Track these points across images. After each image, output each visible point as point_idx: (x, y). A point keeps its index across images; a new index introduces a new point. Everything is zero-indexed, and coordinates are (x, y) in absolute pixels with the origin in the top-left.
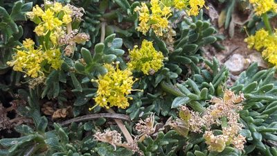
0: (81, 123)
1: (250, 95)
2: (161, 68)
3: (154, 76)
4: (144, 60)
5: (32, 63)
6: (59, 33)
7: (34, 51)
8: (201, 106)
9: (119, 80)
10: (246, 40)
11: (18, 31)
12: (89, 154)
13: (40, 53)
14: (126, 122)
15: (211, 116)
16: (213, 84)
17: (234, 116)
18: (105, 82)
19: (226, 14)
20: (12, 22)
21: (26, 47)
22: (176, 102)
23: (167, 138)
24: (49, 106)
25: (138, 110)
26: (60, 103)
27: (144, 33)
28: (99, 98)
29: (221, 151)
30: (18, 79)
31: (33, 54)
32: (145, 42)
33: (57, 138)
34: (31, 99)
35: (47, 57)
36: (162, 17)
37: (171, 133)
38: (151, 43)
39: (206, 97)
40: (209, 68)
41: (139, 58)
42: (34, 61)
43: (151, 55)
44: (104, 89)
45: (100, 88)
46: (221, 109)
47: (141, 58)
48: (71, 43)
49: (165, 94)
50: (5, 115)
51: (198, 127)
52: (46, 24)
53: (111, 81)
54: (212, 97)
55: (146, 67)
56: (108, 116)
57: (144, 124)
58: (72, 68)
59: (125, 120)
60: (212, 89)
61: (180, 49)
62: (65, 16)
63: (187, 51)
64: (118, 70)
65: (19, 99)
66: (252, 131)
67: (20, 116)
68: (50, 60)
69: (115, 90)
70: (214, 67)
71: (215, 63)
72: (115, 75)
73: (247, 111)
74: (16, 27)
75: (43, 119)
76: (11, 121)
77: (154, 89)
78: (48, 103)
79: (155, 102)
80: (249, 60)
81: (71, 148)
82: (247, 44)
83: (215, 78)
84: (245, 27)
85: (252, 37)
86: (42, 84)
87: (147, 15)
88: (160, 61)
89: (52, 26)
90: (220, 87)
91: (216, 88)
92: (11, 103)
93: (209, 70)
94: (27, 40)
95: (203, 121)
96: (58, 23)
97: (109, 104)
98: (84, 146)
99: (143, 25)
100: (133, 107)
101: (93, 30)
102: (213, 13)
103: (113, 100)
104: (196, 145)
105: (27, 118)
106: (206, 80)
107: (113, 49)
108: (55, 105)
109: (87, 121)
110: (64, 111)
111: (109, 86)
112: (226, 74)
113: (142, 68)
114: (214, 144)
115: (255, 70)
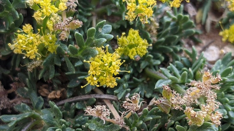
0: (73, 104)
1: (226, 78)
2: (146, 54)
3: (139, 63)
4: (131, 46)
5: (31, 46)
6: (55, 19)
7: (33, 35)
8: (182, 88)
9: (109, 61)
10: (221, 33)
11: (18, 17)
12: (81, 129)
13: (38, 36)
14: (114, 102)
15: (190, 96)
16: (193, 70)
17: (212, 96)
18: (96, 63)
19: (202, 12)
20: (14, 9)
21: (25, 31)
22: (159, 84)
23: (151, 114)
24: (45, 88)
25: (125, 91)
26: (55, 86)
27: (131, 21)
28: (90, 77)
29: (200, 126)
30: (18, 63)
31: (32, 37)
32: (131, 31)
33: (52, 115)
34: (30, 81)
35: (44, 41)
36: (148, 7)
37: (154, 110)
38: (137, 32)
39: (186, 81)
40: (188, 56)
41: (126, 44)
42: (32, 43)
43: (137, 42)
44: (95, 69)
45: (91, 68)
46: (200, 88)
47: (128, 44)
48: (66, 29)
49: (148, 79)
50: (6, 96)
51: (179, 105)
52: (44, 10)
53: (101, 62)
54: (191, 81)
55: (132, 53)
56: (98, 97)
57: (130, 102)
58: (66, 52)
59: (113, 100)
60: (191, 74)
61: (163, 39)
62: (61, 4)
63: (168, 42)
64: (108, 53)
65: (19, 81)
66: (228, 110)
67: (19, 97)
68: (47, 44)
69: (105, 70)
70: (193, 55)
71: (194, 52)
72: (105, 57)
73: (223, 93)
74: (17, 14)
75: (39, 99)
76: (11, 101)
77: (139, 74)
78: (44, 85)
79: (140, 86)
80: (224, 51)
81: (64, 123)
82: (221, 37)
83: (194, 65)
84: (220, 22)
85: (227, 31)
86: (39, 67)
87: (134, 4)
88: (145, 47)
89: (49, 12)
90: (198, 73)
91: (195, 73)
92: (11, 85)
93: (188, 58)
94: (27, 25)
95: (183, 101)
96: (54, 10)
97: (99, 83)
98: (76, 122)
99: (131, 14)
100: (121, 88)
101: (86, 20)
102: (191, 10)
103: (102, 80)
104: (177, 122)
105: (26, 98)
106: (185, 66)
107: (103, 34)
108: (51, 88)
109: (79, 101)
110: (59, 92)
111: (100, 67)
112: (204, 62)
113: (128, 53)
114: (194, 118)
115: (229, 59)
